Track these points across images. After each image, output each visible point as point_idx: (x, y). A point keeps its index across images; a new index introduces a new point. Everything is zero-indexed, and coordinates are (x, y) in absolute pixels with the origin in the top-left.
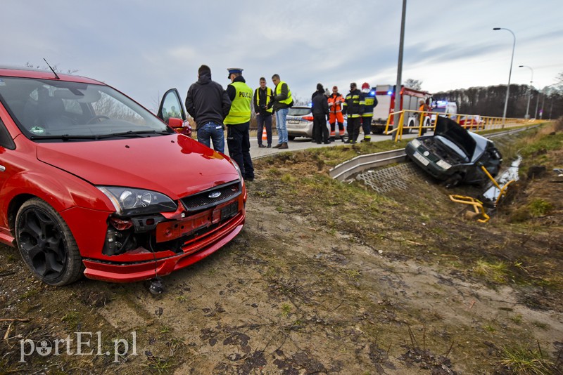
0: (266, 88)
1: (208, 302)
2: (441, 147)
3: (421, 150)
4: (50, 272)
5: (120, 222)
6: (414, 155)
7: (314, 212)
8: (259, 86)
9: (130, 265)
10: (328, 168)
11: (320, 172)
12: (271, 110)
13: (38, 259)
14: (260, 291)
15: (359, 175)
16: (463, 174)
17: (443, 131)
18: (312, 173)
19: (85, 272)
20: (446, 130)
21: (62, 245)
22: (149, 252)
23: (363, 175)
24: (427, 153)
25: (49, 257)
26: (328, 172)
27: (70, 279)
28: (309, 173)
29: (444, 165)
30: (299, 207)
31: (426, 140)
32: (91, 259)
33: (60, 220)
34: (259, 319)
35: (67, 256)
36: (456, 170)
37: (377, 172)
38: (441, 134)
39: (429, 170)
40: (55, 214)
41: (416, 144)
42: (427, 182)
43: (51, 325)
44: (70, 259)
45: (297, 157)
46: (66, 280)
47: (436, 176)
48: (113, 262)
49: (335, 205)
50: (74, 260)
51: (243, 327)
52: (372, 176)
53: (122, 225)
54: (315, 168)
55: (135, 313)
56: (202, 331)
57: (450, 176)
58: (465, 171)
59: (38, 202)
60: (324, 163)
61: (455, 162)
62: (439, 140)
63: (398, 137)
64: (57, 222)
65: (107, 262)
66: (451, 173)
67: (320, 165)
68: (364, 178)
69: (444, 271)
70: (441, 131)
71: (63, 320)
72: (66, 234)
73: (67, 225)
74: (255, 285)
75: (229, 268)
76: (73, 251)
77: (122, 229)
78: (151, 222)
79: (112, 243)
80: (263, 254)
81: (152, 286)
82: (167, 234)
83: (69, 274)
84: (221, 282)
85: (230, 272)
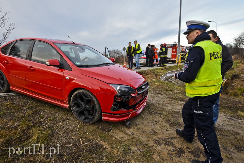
0: (131, 47)
1: (148, 129)
4: (86, 118)
5: (118, 98)
7: (164, 94)
8: (128, 46)
9: (120, 115)
10: (159, 76)
11: (157, 78)
12: (133, 55)
13: (81, 113)
14: (165, 124)
15: (169, 79)
18: (154, 78)
19: (103, 118)
21: (94, 108)
22: (126, 110)
23: (171, 79)
25: (86, 112)
26: (160, 78)
28: (153, 79)
30: (158, 92)
32: (105, 113)
33: (94, 98)
34: (172, 135)
35: (96, 111)
40: (92, 95)
43: (95, 139)
44: (97, 113)
45: (147, 72)
46: (94, 122)
48: (114, 114)
49: (171, 91)
50: (99, 113)
51: (168, 138)
52: (174, 79)
53: (119, 99)
54: (155, 77)
55: (123, 134)
56: (153, 140)
59: (83, 91)
60: (157, 75)
63: (179, 64)
64: (92, 99)
65: (112, 114)
67: (156, 75)
68: (171, 80)
69: (227, 115)
71: (99, 137)
72: (96, 103)
73: (97, 100)
74: (162, 122)
75: (148, 116)
76: (99, 110)
77: (119, 101)
78: (128, 98)
79: (113, 106)
80: (157, 110)
81: (127, 123)
82: (132, 102)
83: (96, 119)
84: (148, 121)
85: (149, 117)
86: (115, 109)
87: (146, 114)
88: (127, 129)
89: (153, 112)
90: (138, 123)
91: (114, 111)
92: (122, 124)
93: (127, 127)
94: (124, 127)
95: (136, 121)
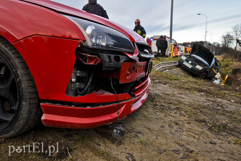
2: (195, 59)
3: (187, 61)
6: (184, 63)
7: (168, 83)
9: (95, 108)
14: (200, 129)
16: (207, 72)
17: (195, 52)
19: (43, 118)
20: (197, 51)
21: (14, 87)
22: (112, 94)
24: (190, 62)
27: (23, 128)
29: (199, 67)
31: (188, 56)
36: (205, 70)
37: (170, 71)
38: (194, 53)
39: (192, 70)
41: (184, 58)
42: (191, 76)
44: (24, 103)
46: (17, 130)
47: (195, 73)
50: (30, 104)
57: (201, 73)
58: (208, 70)
61: (204, 66)
62: (194, 56)
65: (70, 104)
66: (202, 72)
70: (194, 52)
72: (20, 72)
73: (23, 62)
74: (189, 124)
75: (155, 113)
76: (30, 93)
77: (92, 64)
78: (117, 59)
79: (74, 83)
80: (169, 103)
81: (115, 131)
82: (128, 75)
83: (22, 122)
84: (161, 124)
85: (160, 116)
86: (81, 90)
87: (151, 110)
88: (114, 146)
89: (164, 106)
90: (139, 129)
91: (76, 94)
92: (100, 134)
93: (113, 140)
94: (106, 140)
95: (134, 124)
